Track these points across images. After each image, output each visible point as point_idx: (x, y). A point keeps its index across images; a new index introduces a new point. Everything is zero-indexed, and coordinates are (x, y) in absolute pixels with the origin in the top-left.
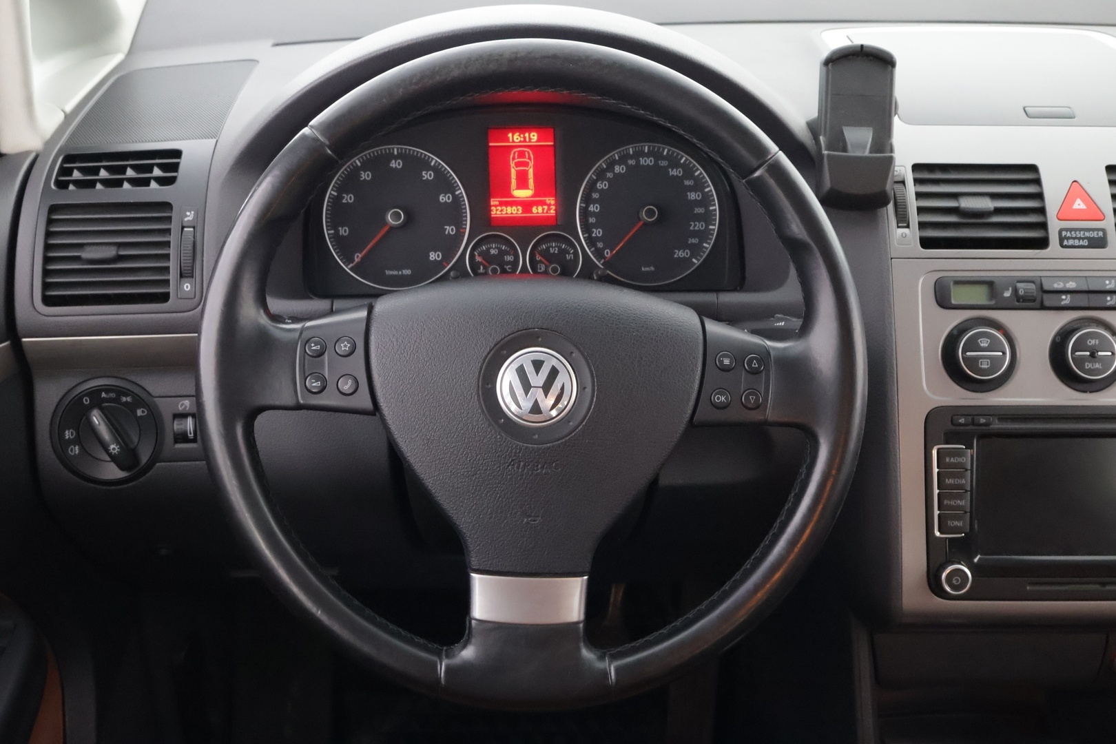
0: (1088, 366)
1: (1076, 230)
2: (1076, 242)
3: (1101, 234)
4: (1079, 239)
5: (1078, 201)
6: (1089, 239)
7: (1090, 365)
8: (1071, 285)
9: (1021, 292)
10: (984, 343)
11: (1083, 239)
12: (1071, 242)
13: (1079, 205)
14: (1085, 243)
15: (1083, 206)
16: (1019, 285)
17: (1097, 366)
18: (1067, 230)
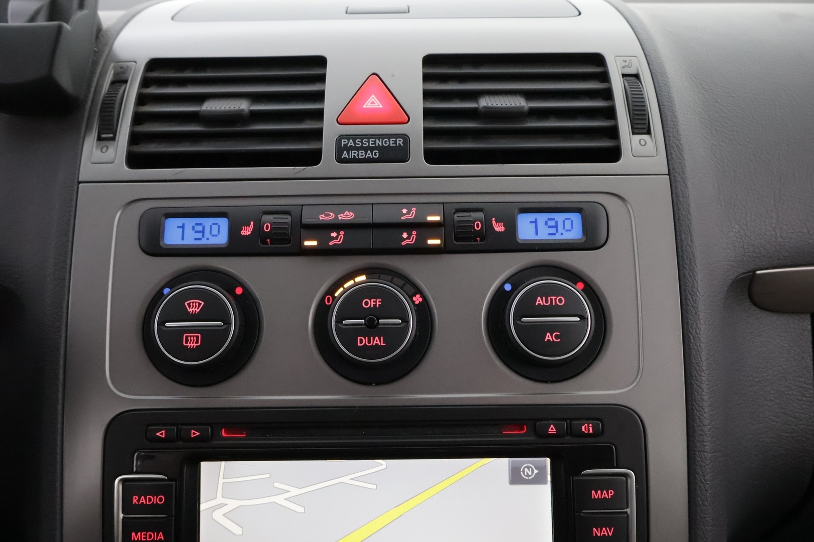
0: (362, 341)
1: (362, 137)
2: (362, 154)
3: (400, 142)
4: (366, 149)
5: (373, 98)
6: (381, 149)
7: (365, 341)
8: (347, 216)
9: (268, 227)
10: (194, 306)
11: (372, 149)
12: (353, 154)
13: (373, 103)
14: (376, 155)
15: (378, 105)
16: (266, 218)
17: (377, 341)
18: (348, 137)
